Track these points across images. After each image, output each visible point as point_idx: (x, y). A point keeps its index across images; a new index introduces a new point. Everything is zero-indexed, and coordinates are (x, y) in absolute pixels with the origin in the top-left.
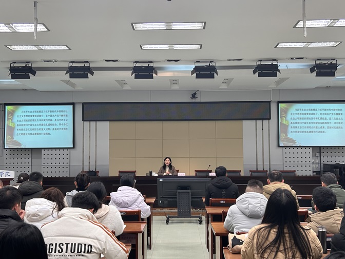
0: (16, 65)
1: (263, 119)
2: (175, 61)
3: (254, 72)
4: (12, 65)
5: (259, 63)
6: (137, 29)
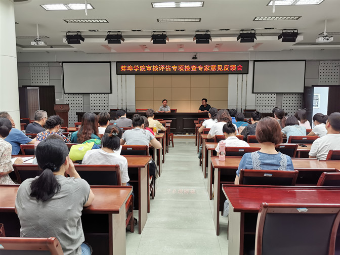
0: (70, 34)
1: (243, 74)
2: (181, 30)
3: (238, 39)
4: (68, 34)
5: (241, 32)
6: (155, 7)
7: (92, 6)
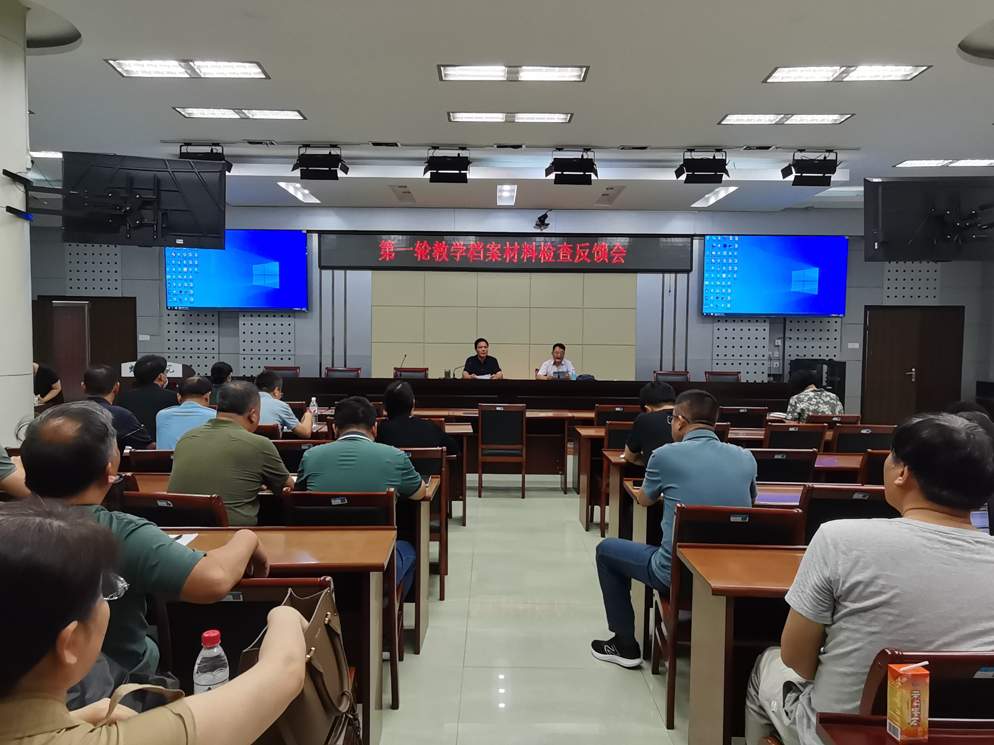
0: (191, 149)
1: (676, 270)
2: (513, 147)
4: (184, 150)
5: (688, 156)
6: (448, 78)
7: (264, 72)
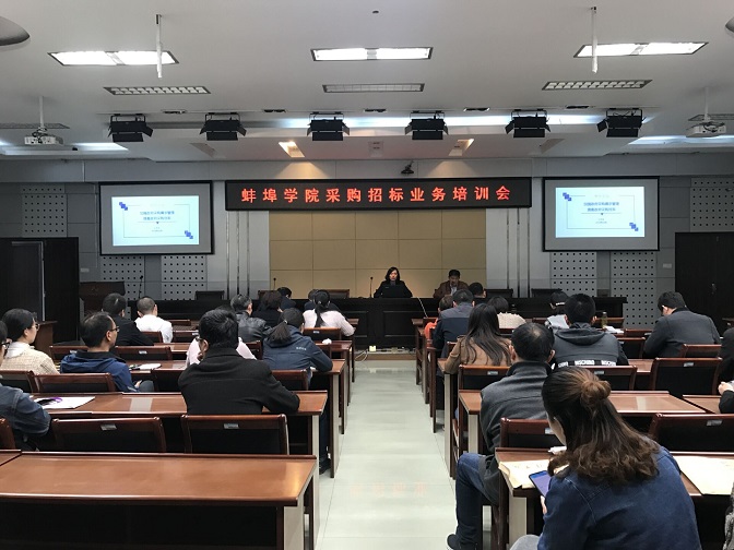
1: (518, 207)
2: (379, 110)
3: (508, 129)
4: (114, 120)
5: (515, 115)
6: (319, 59)
